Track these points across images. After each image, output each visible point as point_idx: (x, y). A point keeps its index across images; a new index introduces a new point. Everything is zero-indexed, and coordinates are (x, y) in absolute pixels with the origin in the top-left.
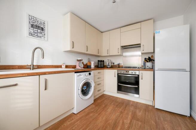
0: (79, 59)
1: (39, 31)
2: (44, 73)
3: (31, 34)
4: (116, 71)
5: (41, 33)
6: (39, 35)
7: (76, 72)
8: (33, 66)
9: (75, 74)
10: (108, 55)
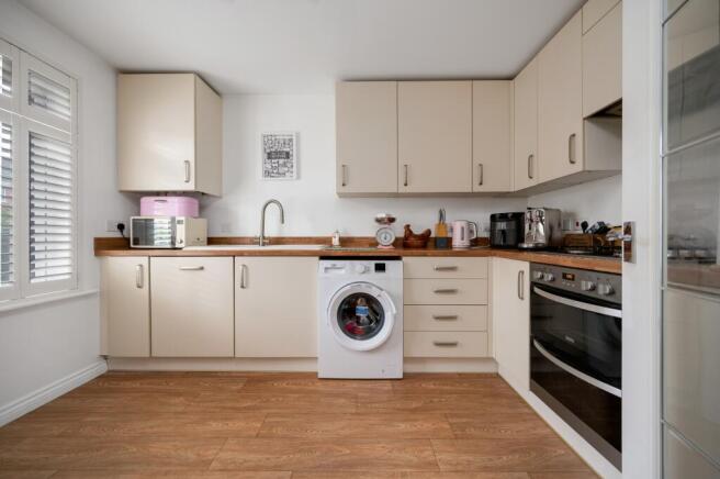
0: (382, 215)
1: (281, 161)
2: (241, 254)
3: (268, 174)
4: (525, 266)
5: (285, 165)
6: (282, 170)
7: (323, 258)
8: (264, 238)
9: (322, 261)
10: (533, 183)
